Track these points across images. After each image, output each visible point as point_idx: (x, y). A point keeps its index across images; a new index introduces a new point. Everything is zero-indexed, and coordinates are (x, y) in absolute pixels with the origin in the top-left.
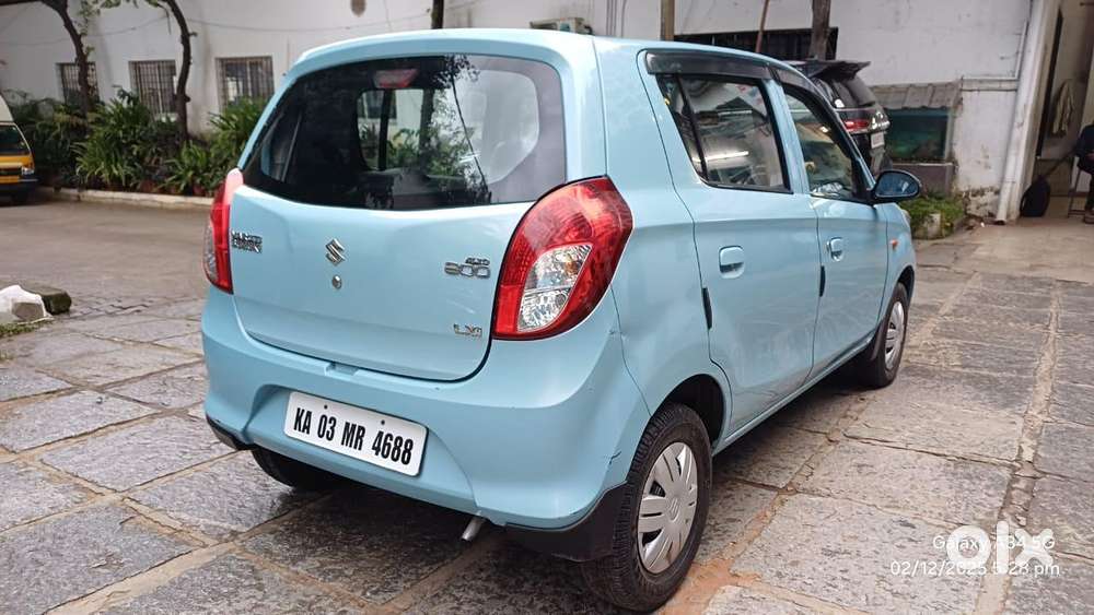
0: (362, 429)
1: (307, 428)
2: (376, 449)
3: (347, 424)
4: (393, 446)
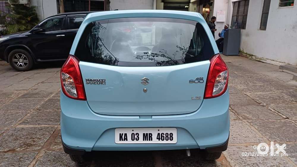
0: (151, 134)
1: (126, 139)
2: (159, 138)
3: (144, 134)
4: (165, 136)
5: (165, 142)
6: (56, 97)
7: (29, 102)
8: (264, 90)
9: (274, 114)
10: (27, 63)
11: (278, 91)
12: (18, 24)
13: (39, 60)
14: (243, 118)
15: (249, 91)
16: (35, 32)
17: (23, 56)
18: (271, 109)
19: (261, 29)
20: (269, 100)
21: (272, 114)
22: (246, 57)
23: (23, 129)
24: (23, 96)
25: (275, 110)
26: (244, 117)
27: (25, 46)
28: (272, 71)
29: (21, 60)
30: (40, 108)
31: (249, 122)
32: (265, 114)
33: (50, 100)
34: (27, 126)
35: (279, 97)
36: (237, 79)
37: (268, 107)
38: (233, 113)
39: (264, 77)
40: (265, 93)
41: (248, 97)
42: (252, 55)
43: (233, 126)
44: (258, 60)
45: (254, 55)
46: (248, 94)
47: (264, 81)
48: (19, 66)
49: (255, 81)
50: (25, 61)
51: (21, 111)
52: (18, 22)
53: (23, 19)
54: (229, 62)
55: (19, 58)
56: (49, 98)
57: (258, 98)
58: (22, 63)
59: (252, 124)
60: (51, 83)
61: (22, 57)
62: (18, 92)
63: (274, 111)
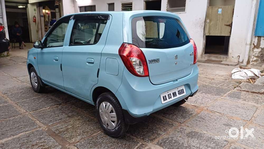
0: (175, 92)
1: (166, 99)
2: (179, 94)
3: (173, 93)
4: (181, 92)
5: (182, 95)
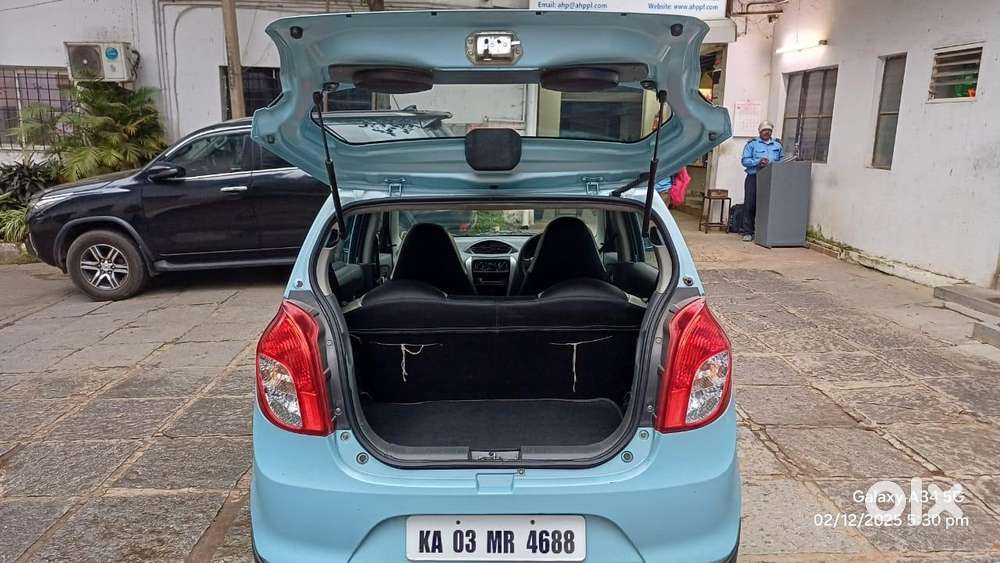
0: (510, 533)
1: (437, 548)
2: (532, 547)
3: (489, 533)
4: (551, 541)
5: (550, 557)
6: (222, 393)
7: (140, 411)
8: (876, 374)
9: (899, 459)
10: (125, 274)
11: (921, 377)
12: (97, 146)
13: (164, 265)
14: (800, 469)
15: (827, 377)
16: (152, 176)
17: (115, 251)
18: (892, 441)
19: (875, 163)
20: (890, 408)
21: (893, 456)
22: (831, 254)
23: (125, 500)
24: (117, 388)
25: (904, 445)
26: (804, 467)
27: (120, 220)
28: (907, 306)
29: (106, 265)
30: (172, 430)
31: (818, 485)
32: (871, 457)
33: (202, 404)
34: (137, 492)
35: (923, 399)
36: (793, 333)
37: (885, 433)
38: (772, 455)
39: (881, 325)
40: (879, 384)
41: (824, 397)
42: (850, 248)
43: (767, 498)
44: (869, 264)
45: (854, 247)
46: (826, 387)
47: (882, 341)
48: (100, 284)
49: (850, 342)
50: (121, 268)
51: (113, 441)
52: (97, 139)
53: (114, 130)
54: (773, 271)
55: (100, 259)
56: (198, 396)
57: (853, 404)
58: (110, 275)
59: (826, 490)
60: (203, 344)
61: (109, 255)
62: (102, 375)
63: (902, 447)
